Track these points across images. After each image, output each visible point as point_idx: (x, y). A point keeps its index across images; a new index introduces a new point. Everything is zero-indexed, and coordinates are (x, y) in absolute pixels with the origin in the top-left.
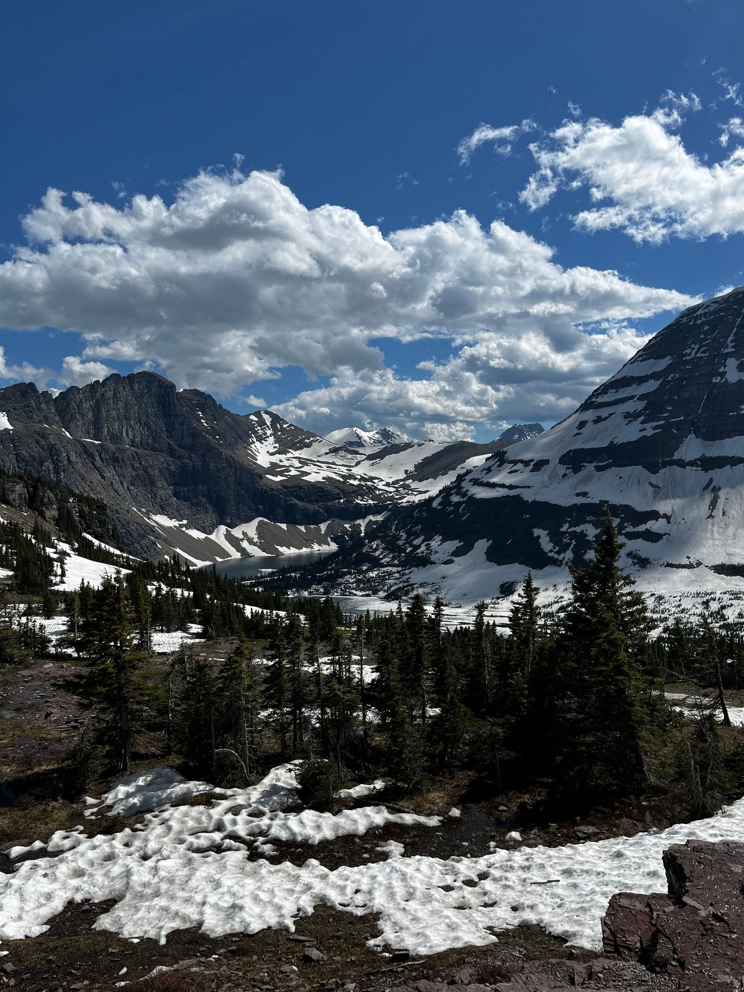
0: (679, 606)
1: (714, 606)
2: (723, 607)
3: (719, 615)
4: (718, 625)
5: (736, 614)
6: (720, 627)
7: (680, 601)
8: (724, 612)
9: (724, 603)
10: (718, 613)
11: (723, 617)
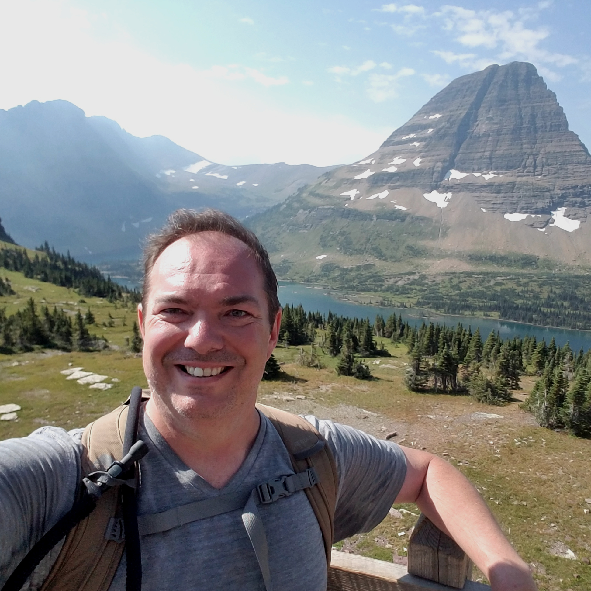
0: (434, 281)
1: (455, 281)
2: (460, 282)
3: (457, 287)
4: (454, 294)
5: (467, 286)
6: (457, 295)
7: (434, 278)
8: (460, 285)
9: (461, 280)
10: (456, 285)
11: (459, 289)
